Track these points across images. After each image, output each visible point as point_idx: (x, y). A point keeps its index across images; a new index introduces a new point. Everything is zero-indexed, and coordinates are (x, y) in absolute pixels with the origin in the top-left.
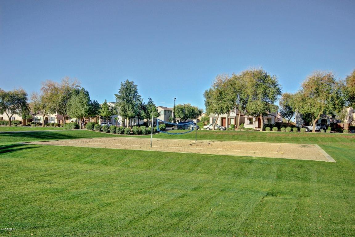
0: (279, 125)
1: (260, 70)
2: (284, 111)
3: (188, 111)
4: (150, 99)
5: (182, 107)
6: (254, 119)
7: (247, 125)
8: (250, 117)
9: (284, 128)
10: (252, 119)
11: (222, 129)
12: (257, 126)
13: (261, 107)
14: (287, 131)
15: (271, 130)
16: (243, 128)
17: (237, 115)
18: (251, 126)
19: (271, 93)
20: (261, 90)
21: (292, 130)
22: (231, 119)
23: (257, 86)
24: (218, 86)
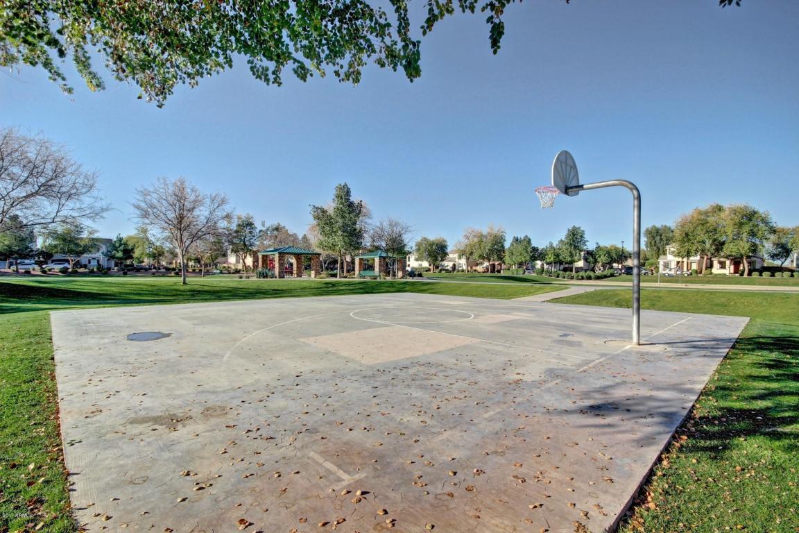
0: (773, 270)
1: (745, 206)
2: (775, 252)
3: (616, 254)
4: (597, 244)
5: (607, 250)
6: (728, 262)
7: (716, 270)
8: (722, 260)
9: (781, 273)
10: (725, 262)
11: (686, 275)
12: (732, 271)
13: (746, 249)
14: (785, 276)
15: (761, 275)
16: (711, 273)
17: (702, 258)
18: (722, 271)
19: (760, 232)
20: (746, 228)
21: (792, 276)
22: (691, 263)
23: (741, 225)
24: (682, 226)
